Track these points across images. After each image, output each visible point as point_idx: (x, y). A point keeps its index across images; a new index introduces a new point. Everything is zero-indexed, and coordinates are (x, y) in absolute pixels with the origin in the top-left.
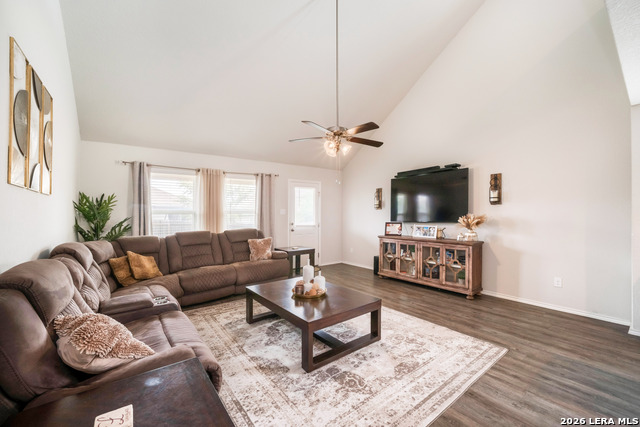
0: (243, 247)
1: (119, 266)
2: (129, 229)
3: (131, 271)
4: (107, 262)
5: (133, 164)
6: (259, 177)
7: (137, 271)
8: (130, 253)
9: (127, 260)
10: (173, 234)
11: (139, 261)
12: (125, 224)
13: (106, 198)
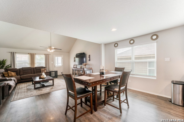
0: (40, 70)
1: (6, 74)
2: (11, 67)
3: (9, 75)
4: (2, 73)
5: (11, 52)
6: (45, 55)
7: (10, 75)
8: (9, 71)
9: (8, 73)
10: (21, 68)
11: (11, 73)
12: (10, 66)
13: (4, 60)
